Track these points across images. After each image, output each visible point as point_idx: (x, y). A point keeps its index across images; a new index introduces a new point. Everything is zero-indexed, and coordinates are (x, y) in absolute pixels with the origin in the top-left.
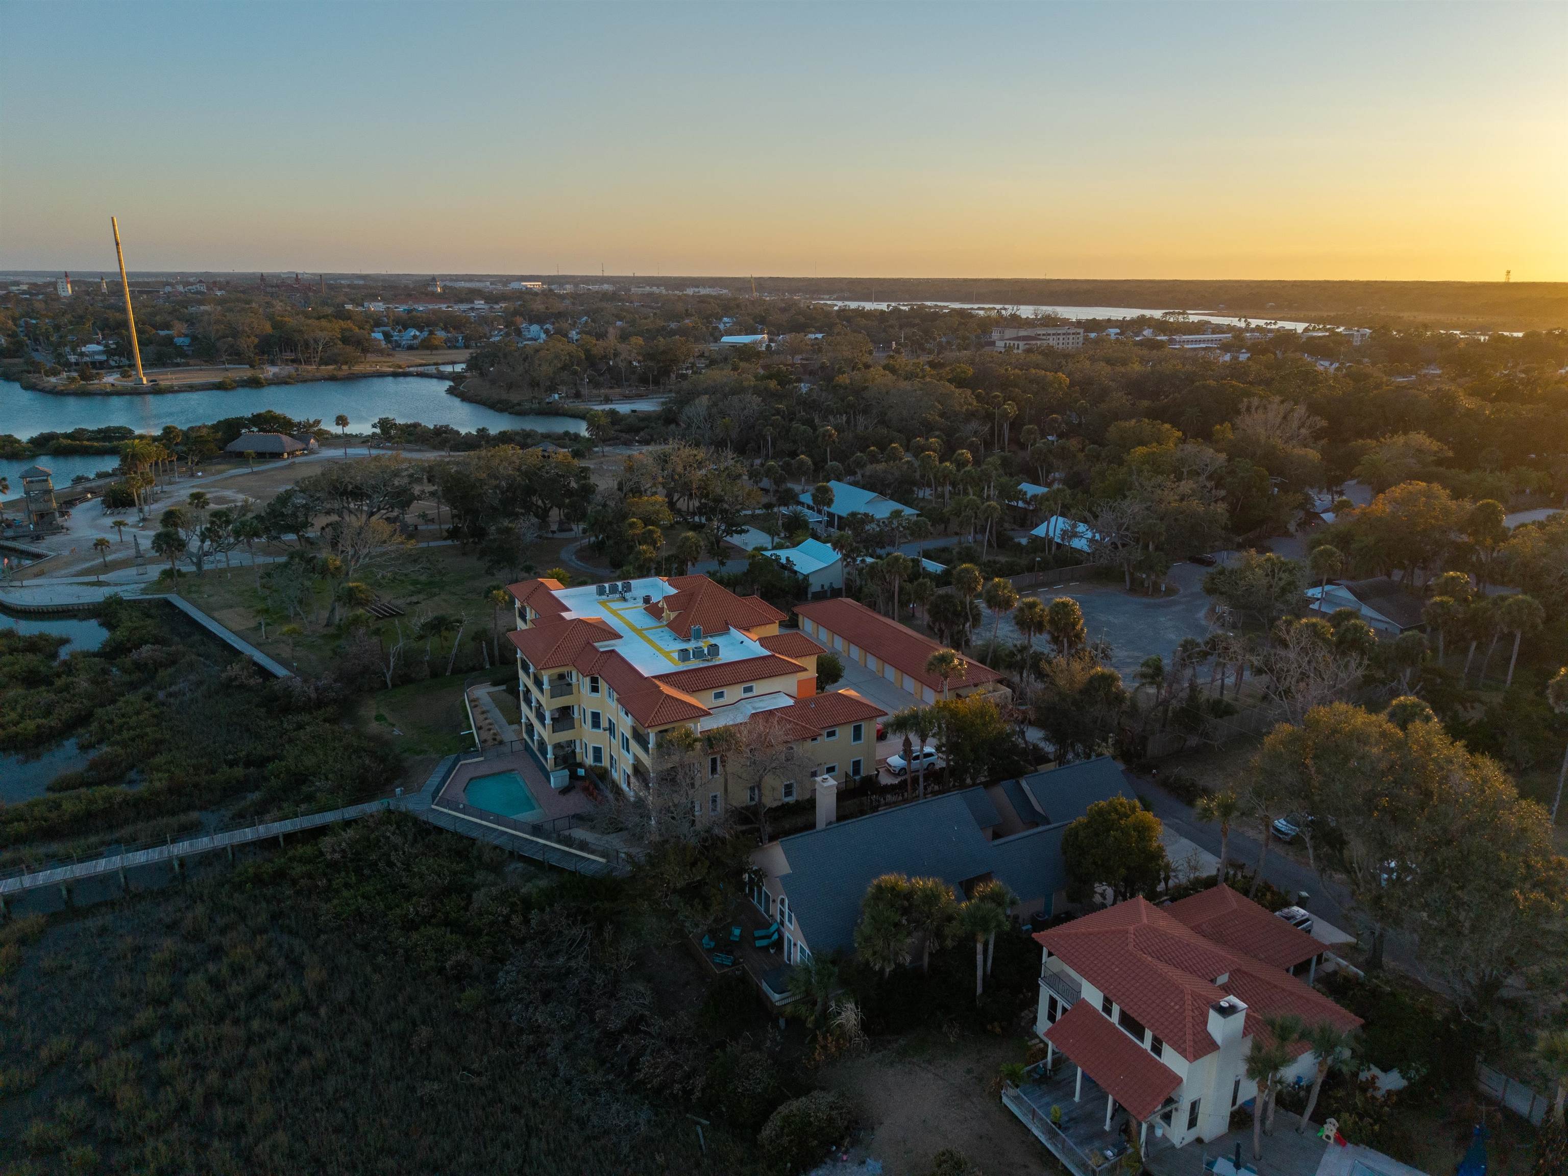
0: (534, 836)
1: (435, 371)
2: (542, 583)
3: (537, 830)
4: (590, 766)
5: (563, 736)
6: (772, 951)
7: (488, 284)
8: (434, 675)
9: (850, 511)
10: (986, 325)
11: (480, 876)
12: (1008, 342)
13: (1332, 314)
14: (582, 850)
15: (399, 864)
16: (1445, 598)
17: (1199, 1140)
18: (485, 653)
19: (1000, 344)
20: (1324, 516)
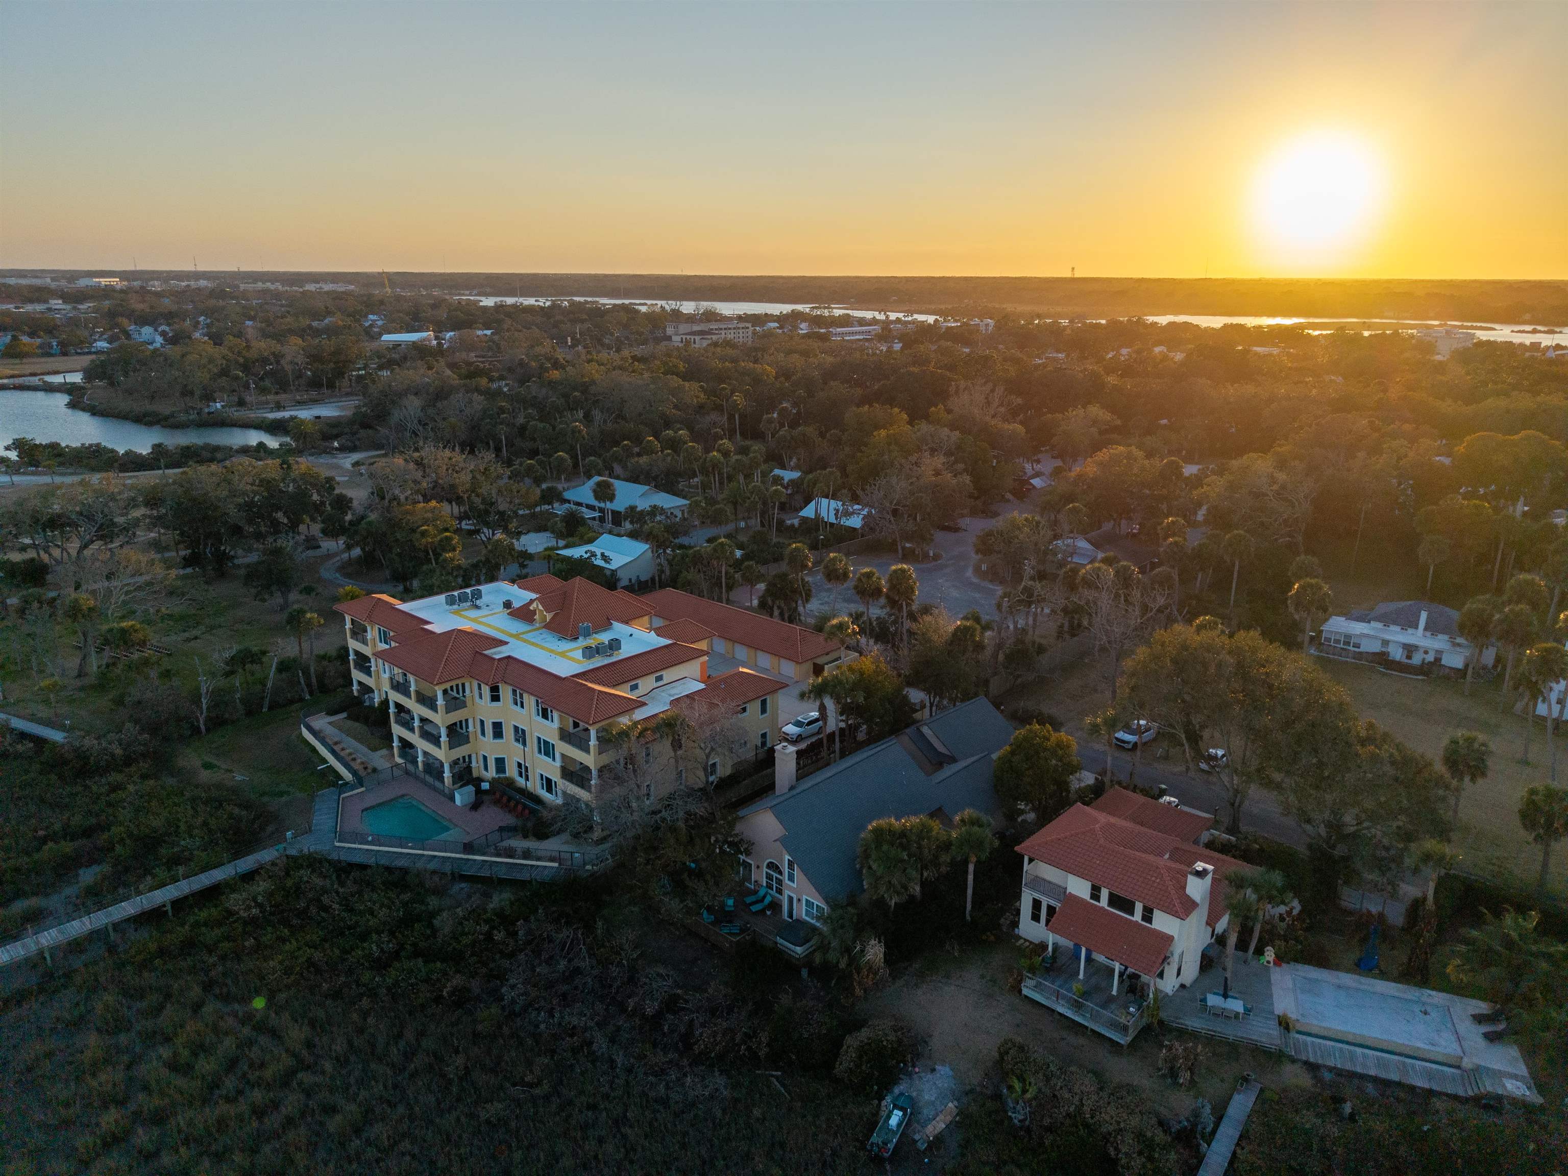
0: (468, 854)
1: (41, 383)
2: (379, 599)
3: (468, 848)
4: (493, 779)
5: (460, 752)
6: (768, 913)
7: (48, 280)
8: (249, 713)
9: (627, 505)
10: (656, 320)
11: (433, 902)
12: (684, 337)
13: (950, 307)
14: (525, 858)
15: (337, 906)
16: (1177, 539)
17: (1183, 986)
18: (302, 682)
19: (676, 339)
20: (1032, 481)
